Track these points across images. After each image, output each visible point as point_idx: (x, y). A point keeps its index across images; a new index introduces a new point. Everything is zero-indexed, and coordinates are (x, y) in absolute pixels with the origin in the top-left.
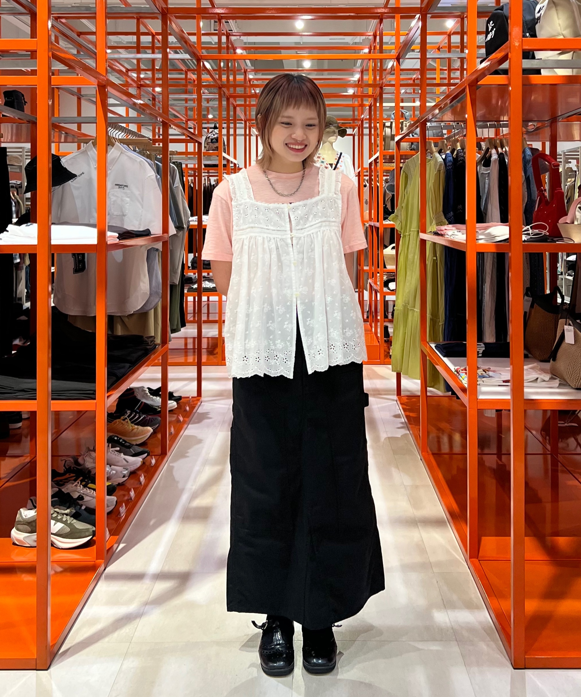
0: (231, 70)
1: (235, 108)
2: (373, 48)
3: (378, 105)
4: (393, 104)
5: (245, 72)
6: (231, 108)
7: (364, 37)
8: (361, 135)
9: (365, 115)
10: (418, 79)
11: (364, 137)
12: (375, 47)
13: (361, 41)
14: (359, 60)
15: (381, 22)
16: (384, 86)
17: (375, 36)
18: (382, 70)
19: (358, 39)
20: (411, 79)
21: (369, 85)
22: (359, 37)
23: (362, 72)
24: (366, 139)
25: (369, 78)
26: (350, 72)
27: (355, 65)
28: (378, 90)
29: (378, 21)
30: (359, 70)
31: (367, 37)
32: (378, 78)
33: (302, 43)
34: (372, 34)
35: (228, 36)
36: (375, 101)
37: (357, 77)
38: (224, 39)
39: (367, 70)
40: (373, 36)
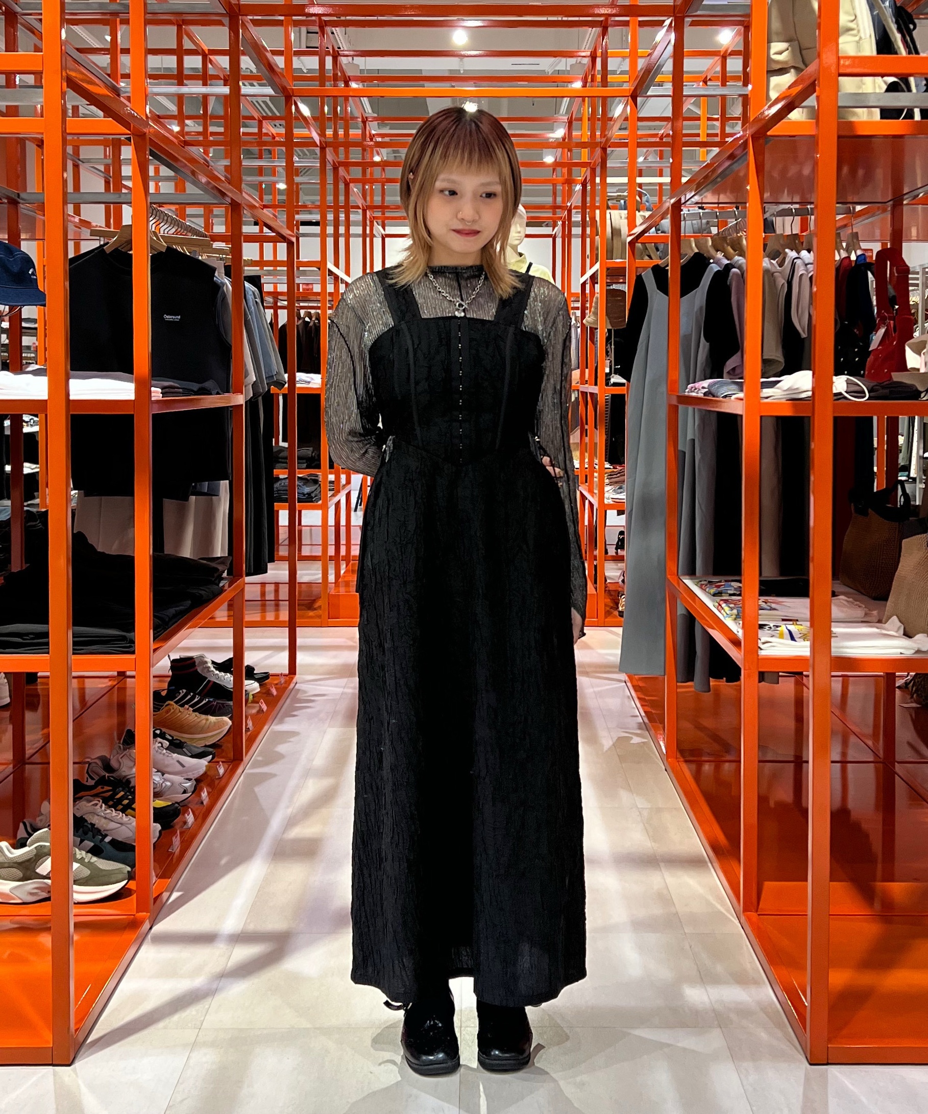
0: (341, 119)
1: (347, 185)
2: (589, 80)
3: (598, 180)
4: (625, 180)
5: (364, 121)
6: (342, 186)
7: (572, 61)
8: (567, 237)
9: (576, 200)
10: (668, 135)
11: (573, 240)
12: (593, 77)
13: (568, 69)
14: (565, 99)
15: (604, 33)
16: (609, 147)
17: (593, 58)
18: (606, 119)
19: (563, 64)
20: (655, 135)
21: (583, 145)
22: (564, 60)
23: (570, 123)
24: (576, 243)
25: (582, 133)
26: (548, 121)
27: (557, 110)
28: (598, 151)
29: (598, 30)
30: (565, 118)
31: (579, 59)
32: (598, 133)
33: (462, 72)
34: (589, 53)
35: (336, 56)
36: (593, 171)
37: (559, 133)
38: (329, 61)
39: (580, 119)
40: (590, 58)
